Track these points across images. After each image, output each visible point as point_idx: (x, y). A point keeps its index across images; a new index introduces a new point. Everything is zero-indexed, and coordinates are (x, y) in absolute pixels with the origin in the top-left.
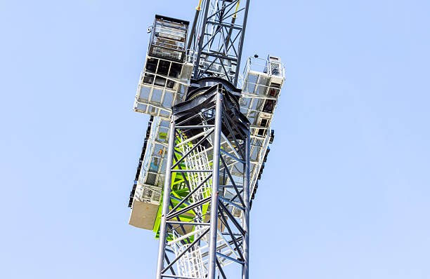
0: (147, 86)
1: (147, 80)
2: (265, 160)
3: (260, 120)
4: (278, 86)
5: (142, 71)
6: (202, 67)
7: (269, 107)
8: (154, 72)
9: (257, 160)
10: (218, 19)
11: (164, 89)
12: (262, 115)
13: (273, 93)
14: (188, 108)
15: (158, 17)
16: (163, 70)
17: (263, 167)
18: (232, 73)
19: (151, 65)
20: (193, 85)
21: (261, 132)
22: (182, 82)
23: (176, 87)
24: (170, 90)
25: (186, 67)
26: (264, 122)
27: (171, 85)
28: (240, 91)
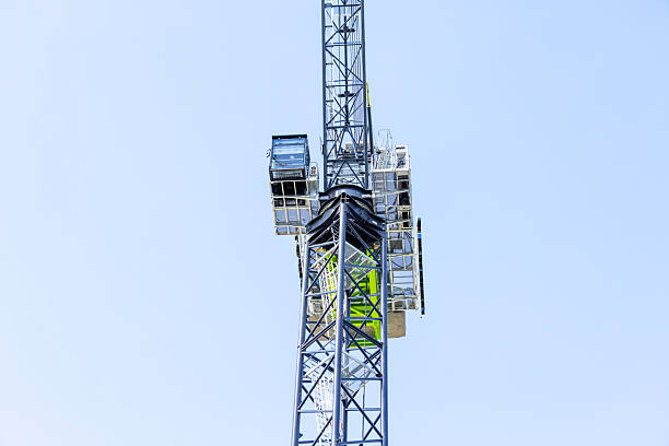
0: (279, 209)
1: (278, 203)
2: (420, 249)
3: (400, 213)
4: (406, 177)
5: (269, 197)
6: (331, 175)
7: (404, 199)
8: (281, 194)
9: (412, 252)
10: (343, 119)
11: (297, 208)
12: (402, 209)
13: (405, 185)
14: (320, 223)
15: (274, 138)
16: (289, 191)
17: (420, 256)
18: (362, 173)
19: (276, 189)
20: (322, 198)
21: (406, 225)
22: (312, 198)
23: (308, 203)
24: (303, 208)
25: (309, 183)
26: (405, 215)
27: (303, 203)
28: (370, 192)
